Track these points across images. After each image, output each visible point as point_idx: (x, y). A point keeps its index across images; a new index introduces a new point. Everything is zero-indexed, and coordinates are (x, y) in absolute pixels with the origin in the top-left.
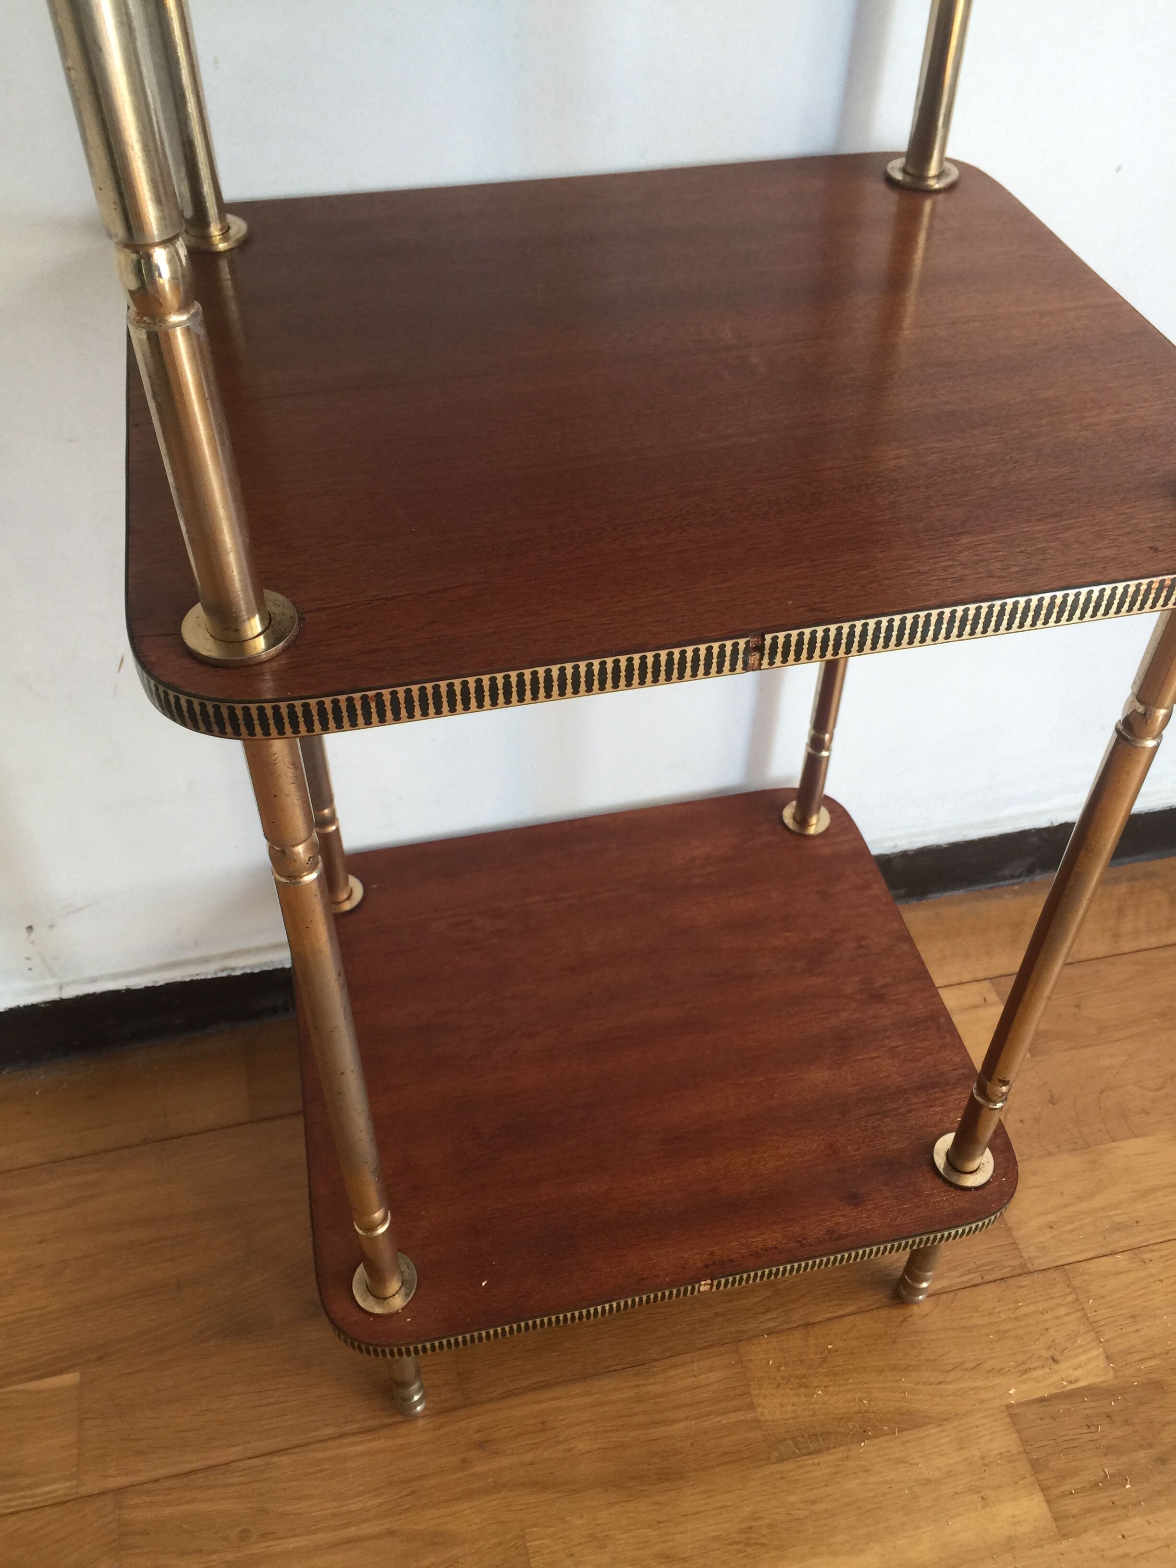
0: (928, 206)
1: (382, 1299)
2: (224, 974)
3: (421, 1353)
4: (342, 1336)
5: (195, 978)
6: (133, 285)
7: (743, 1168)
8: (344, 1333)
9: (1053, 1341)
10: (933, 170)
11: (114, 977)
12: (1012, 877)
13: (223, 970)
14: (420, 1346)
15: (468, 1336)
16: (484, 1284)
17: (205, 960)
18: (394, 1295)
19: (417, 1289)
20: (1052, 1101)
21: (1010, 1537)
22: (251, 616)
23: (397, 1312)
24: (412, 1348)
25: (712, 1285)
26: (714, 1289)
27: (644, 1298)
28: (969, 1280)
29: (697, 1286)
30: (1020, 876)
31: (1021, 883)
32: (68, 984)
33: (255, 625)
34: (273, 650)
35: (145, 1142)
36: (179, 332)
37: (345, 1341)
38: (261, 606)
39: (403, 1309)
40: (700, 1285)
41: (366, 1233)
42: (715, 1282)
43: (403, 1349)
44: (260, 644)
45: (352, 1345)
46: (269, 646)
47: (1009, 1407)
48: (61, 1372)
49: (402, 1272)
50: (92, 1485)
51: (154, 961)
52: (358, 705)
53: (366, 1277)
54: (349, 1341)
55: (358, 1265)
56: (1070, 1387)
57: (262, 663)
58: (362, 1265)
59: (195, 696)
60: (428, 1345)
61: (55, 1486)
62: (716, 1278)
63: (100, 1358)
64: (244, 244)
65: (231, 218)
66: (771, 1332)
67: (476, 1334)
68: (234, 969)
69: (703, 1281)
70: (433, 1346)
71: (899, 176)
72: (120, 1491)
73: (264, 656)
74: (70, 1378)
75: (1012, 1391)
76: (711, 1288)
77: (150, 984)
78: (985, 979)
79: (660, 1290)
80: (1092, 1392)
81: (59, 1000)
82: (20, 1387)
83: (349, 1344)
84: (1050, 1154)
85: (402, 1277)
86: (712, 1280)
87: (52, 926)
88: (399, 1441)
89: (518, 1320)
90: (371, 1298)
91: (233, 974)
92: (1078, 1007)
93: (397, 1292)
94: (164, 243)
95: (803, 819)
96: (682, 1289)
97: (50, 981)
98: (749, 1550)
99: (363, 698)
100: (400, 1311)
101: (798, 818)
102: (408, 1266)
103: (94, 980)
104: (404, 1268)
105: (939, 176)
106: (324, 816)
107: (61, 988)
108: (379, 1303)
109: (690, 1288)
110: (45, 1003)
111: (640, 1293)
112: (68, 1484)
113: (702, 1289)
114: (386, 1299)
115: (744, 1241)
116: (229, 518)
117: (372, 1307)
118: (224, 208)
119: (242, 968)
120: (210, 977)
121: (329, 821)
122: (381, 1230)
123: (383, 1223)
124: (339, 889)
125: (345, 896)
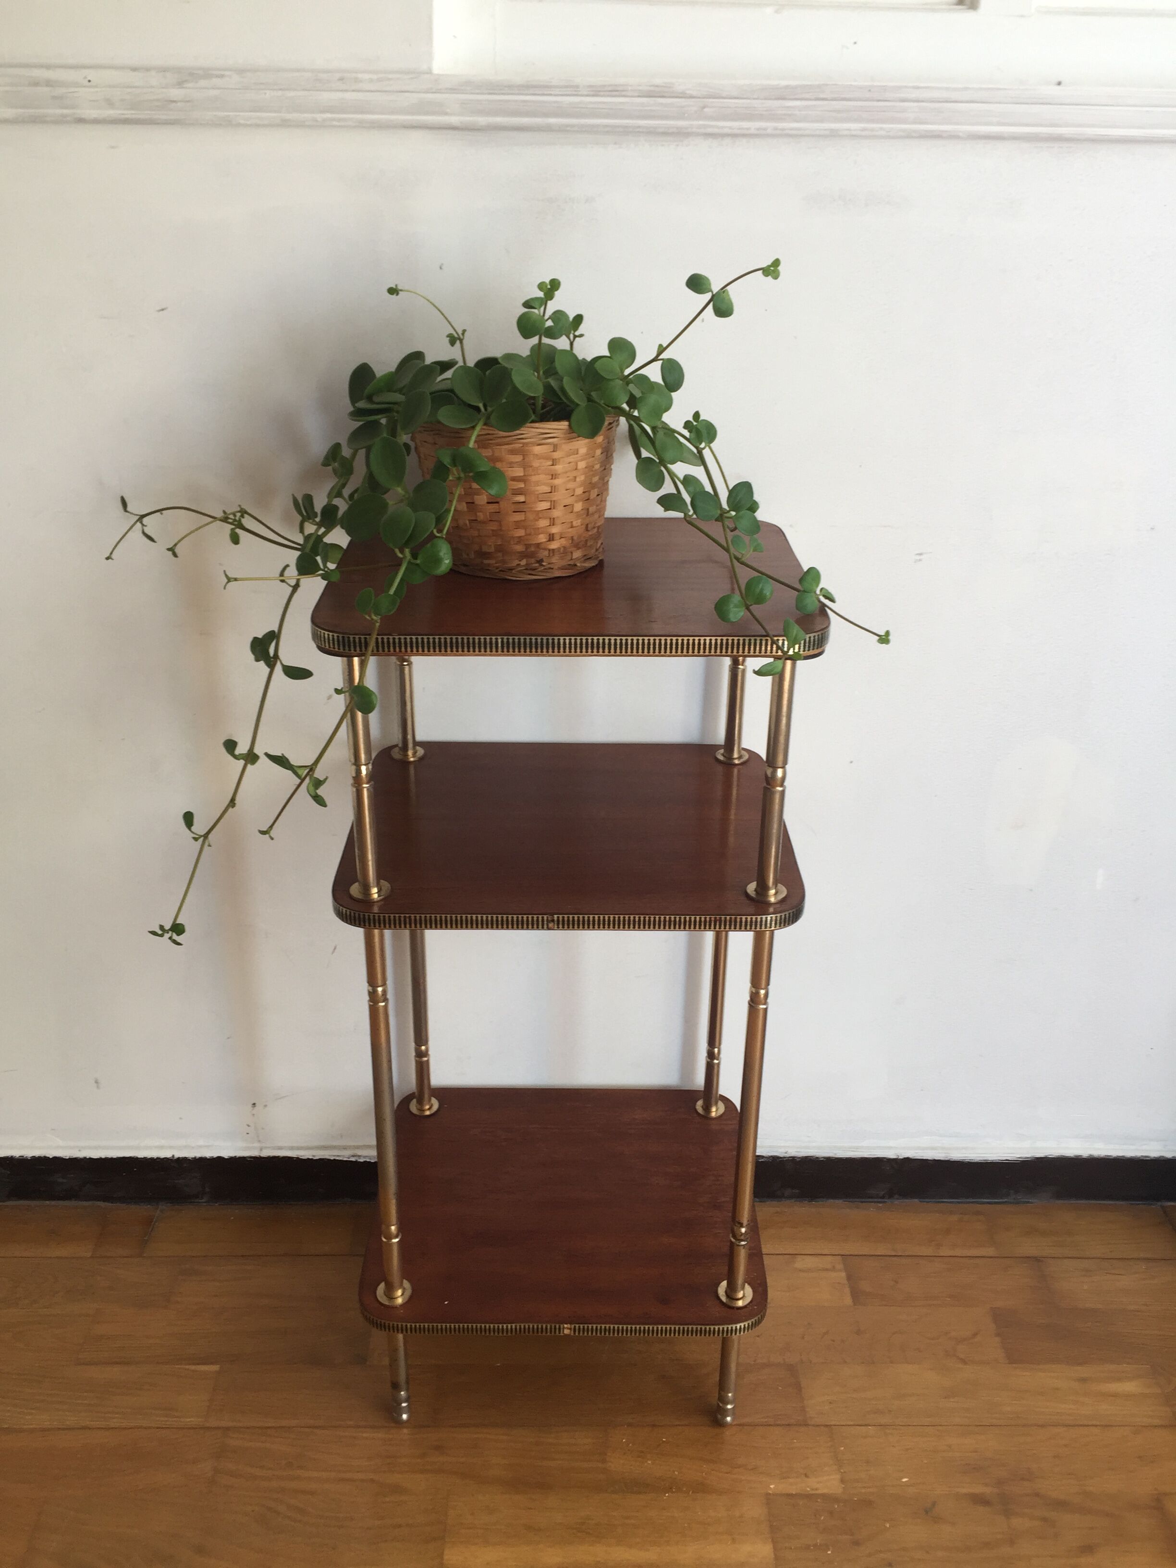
0: (736, 771)
1: (390, 1298)
2: (353, 1159)
3: (405, 1332)
5: (337, 1158)
6: (354, 775)
8: (365, 1311)
9: (809, 1465)
10: (736, 755)
11: (292, 1148)
12: (877, 1197)
13: (353, 1156)
16: (446, 1303)
17: (345, 1148)
18: (398, 1297)
19: (410, 1298)
20: (859, 1332)
21: (743, 1562)
22: (374, 887)
23: (396, 1307)
25: (571, 1328)
26: (572, 1332)
27: (531, 1326)
28: (766, 1422)
29: (562, 1326)
30: (883, 1197)
31: (884, 1202)
32: (266, 1148)
33: (375, 890)
34: (379, 898)
36: (365, 790)
37: (366, 1316)
38: (378, 885)
39: (403, 1306)
40: (564, 1327)
41: (387, 1241)
42: (573, 1326)
44: (376, 896)
46: (379, 896)
47: (768, 1494)
48: (212, 1363)
49: (404, 1288)
50: (213, 1422)
51: (316, 1143)
52: (402, 919)
53: (385, 1288)
54: (368, 1317)
55: (382, 1280)
56: (811, 1492)
57: (374, 902)
58: (384, 1280)
59: (348, 909)
60: (409, 1326)
61: (192, 1419)
62: (573, 1324)
63: (233, 1361)
64: (421, 759)
65: (418, 748)
66: (630, 1425)
69: (566, 1324)
71: (721, 758)
72: (228, 1429)
73: (375, 900)
74: (215, 1368)
75: (772, 1486)
76: (570, 1332)
77: (311, 1157)
78: (839, 1255)
79: (540, 1324)
80: (824, 1497)
81: (258, 1156)
82: (187, 1367)
84: (846, 1362)
85: (404, 1290)
86: (571, 1325)
87: (266, 1106)
88: (391, 1436)
90: (385, 1295)
92: (896, 1282)
94: (365, 765)
95: (707, 1108)
96: (553, 1326)
97: (257, 1145)
98: (579, 1534)
99: (405, 917)
100: (400, 1308)
101: (704, 1107)
102: (408, 1286)
103: (280, 1148)
104: (406, 1283)
105: (740, 757)
106: (421, 1051)
107: (261, 1150)
109: (557, 1326)
110: (251, 1157)
111: (529, 1322)
112: (200, 1419)
113: (565, 1331)
114: (393, 1298)
116: (371, 849)
117: (385, 1302)
118: (416, 744)
119: (365, 1157)
120: (345, 1159)
121: (426, 1054)
122: (396, 1240)
123: (396, 1237)
124: (425, 1103)
125: (427, 1107)
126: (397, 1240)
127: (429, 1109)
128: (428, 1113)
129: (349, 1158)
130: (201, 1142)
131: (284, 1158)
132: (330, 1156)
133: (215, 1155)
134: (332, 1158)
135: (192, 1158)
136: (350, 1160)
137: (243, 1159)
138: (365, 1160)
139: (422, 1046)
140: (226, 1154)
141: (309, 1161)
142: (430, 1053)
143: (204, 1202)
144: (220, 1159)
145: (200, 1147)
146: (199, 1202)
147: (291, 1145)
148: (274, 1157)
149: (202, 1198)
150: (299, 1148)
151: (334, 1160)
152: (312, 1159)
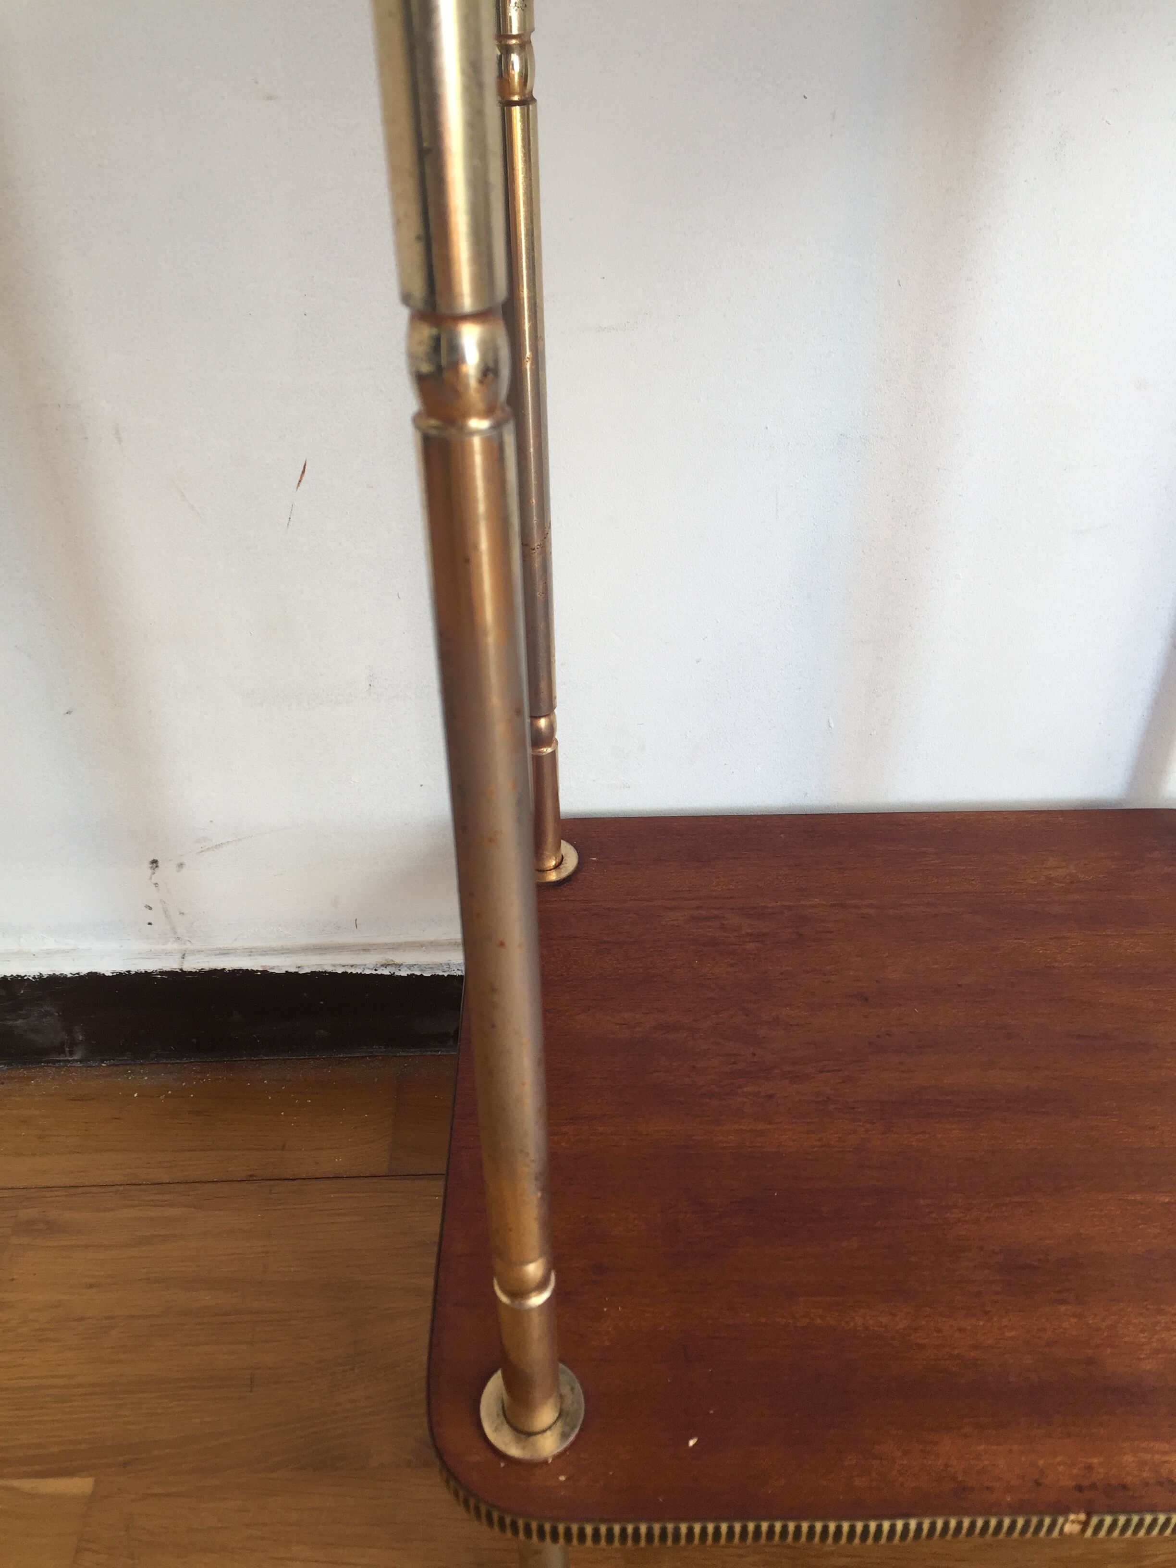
1: (524, 1433)
2: (386, 972)
3: (575, 1541)
4: (453, 1484)
5: (351, 971)
7: (1142, 1335)
8: (456, 1479)
11: (250, 952)
13: (385, 966)
14: (575, 1528)
15: (657, 1528)
16: (692, 1443)
17: (366, 949)
18: (544, 1431)
19: (581, 1430)
23: (545, 1462)
24: (561, 1528)
25: (1085, 1524)
26: (1089, 1532)
27: (966, 1522)
29: (1061, 1520)
32: (193, 952)
35: (251, 1179)
37: (456, 1494)
39: (558, 1457)
40: (1066, 1521)
41: (513, 1302)
42: (1095, 1520)
43: (547, 1527)
45: (466, 1502)
49: (561, 1397)
53: (504, 1392)
54: (461, 1494)
55: (495, 1371)
58: (499, 1373)
60: (589, 1529)
62: (1096, 1512)
63: (125, 1464)
67: (670, 1527)
68: (399, 966)
69: (1074, 1513)
70: (596, 1532)
76: (1083, 1531)
77: (292, 970)
79: (995, 1514)
81: (179, 971)
82: (15, 1483)
83: (461, 1499)
85: (562, 1403)
86: (1089, 1515)
87: (181, 865)
89: (744, 1517)
90: (506, 1429)
91: (398, 973)
93: (549, 1428)
96: (1034, 1520)
97: (172, 946)
100: (550, 1461)
102: (572, 1389)
103: (224, 952)
104: (566, 1390)
107: (183, 956)
108: (518, 1441)
109: (1047, 1521)
110: (162, 973)
111: (960, 1512)
113: (1068, 1528)
114: (530, 1434)
115: (1148, 1456)
117: (506, 1445)
119: (410, 967)
120: (368, 972)
121: (546, 738)
122: (537, 1300)
123: (541, 1286)
124: (547, 853)
125: (553, 863)
126: (545, 1296)
127: (557, 867)
128: (553, 877)
129: (376, 970)
130: (50, 944)
131: (234, 972)
132: (334, 966)
133: (84, 970)
134: (340, 971)
135: (34, 977)
136: (379, 972)
137: (146, 977)
138: (410, 972)
139: (540, 717)
140: (108, 967)
141: (291, 978)
142: (558, 735)
143: (77, 1061)
144: (93, 977)
145: (49, 953)
146: (69, 1061)
147: (248, 945)
148: (214, 972)
149: (71, 1053)
150: (265, 952)
151: (345, 973)
152: (296, 973)
